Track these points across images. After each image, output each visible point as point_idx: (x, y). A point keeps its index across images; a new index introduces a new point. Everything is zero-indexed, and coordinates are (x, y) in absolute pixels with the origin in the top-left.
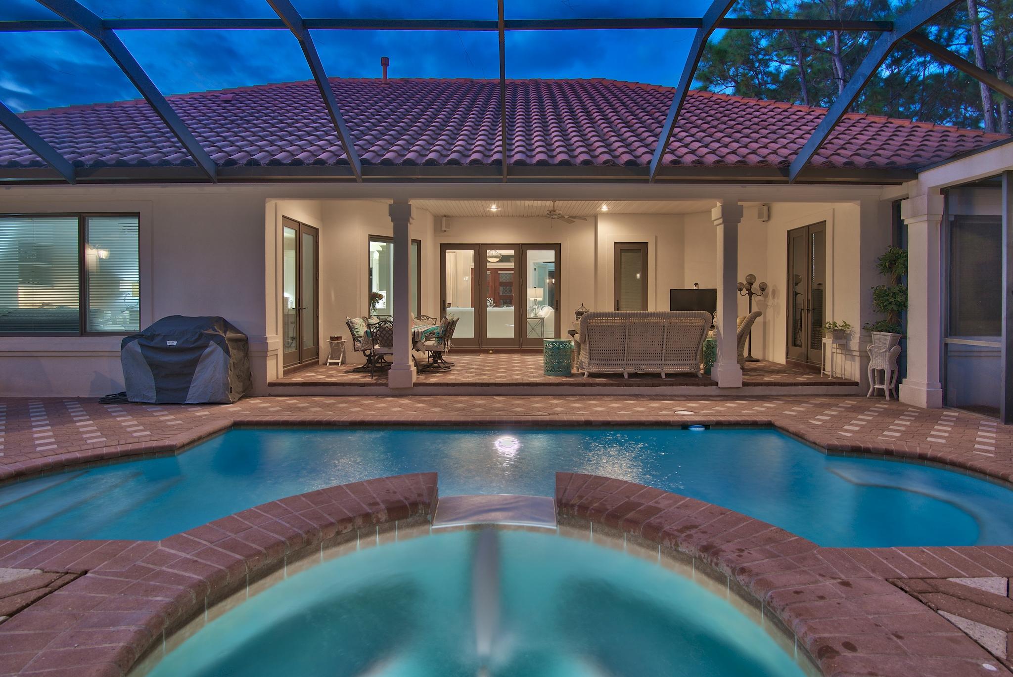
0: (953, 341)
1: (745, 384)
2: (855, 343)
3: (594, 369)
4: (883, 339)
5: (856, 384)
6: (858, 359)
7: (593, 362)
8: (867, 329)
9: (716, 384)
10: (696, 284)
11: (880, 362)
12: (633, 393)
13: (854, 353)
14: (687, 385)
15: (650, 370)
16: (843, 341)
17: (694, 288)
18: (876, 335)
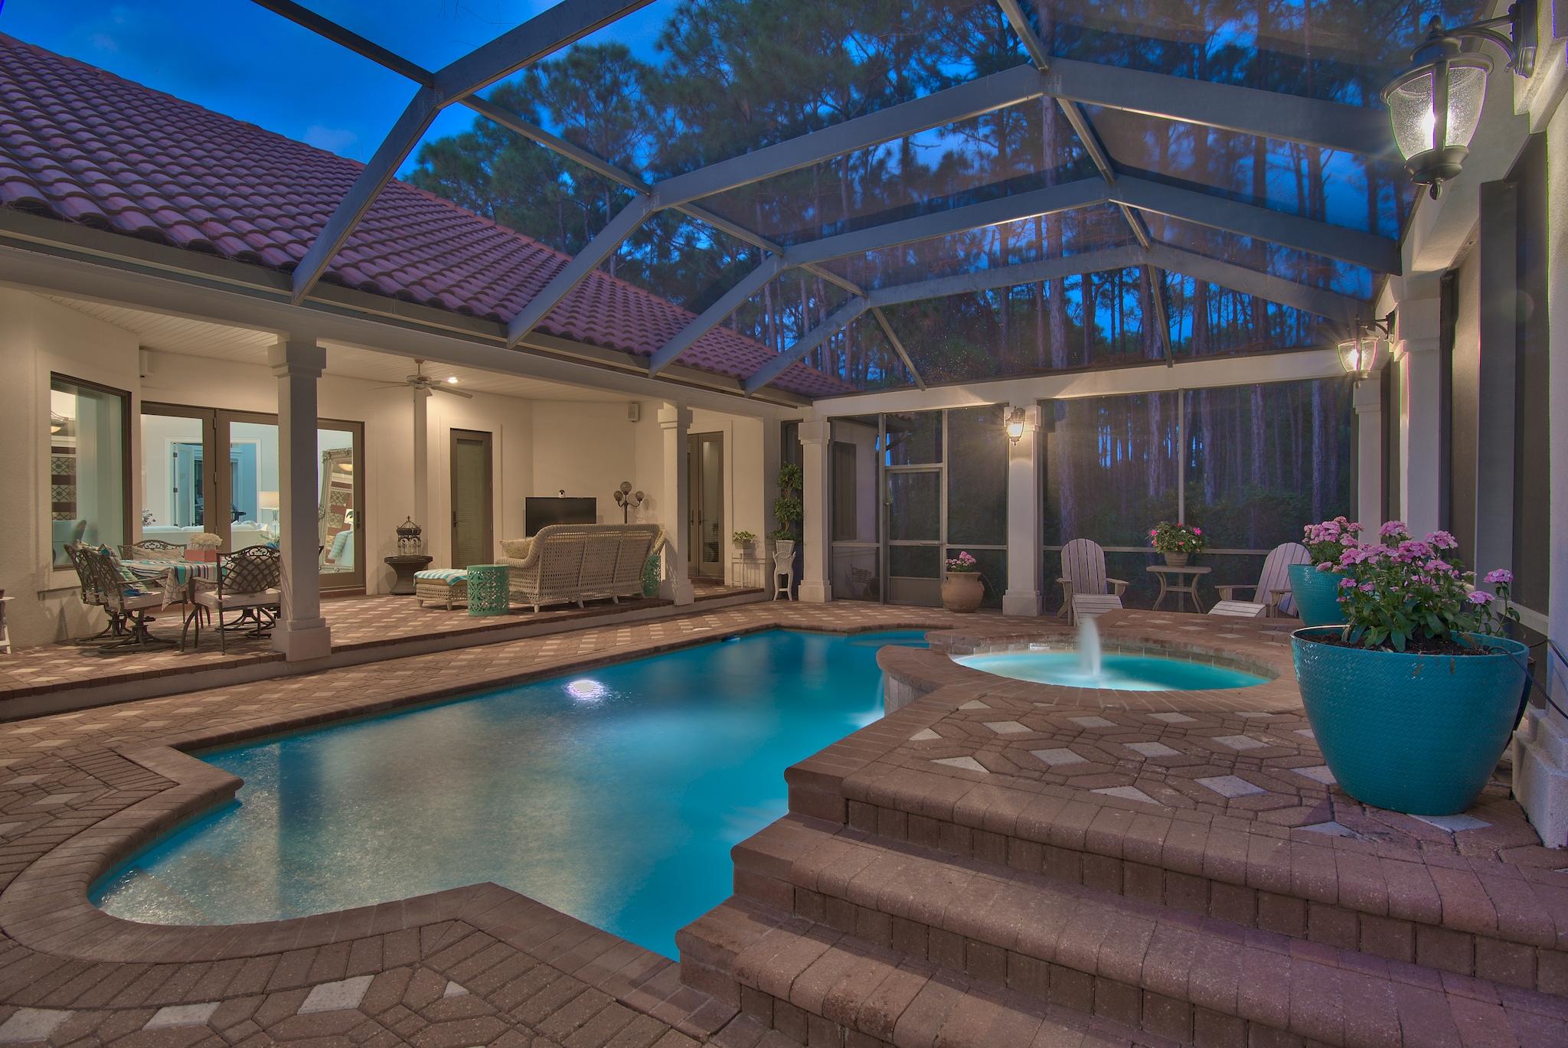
0: (838, 544)
1: (696, 600)
2: (761, 551)
3: (547, 601)
4: (786, 547)
5: (762, 590)
6: (762, 567)
7: (545, 591)
8: (771, 538)
9: (672, 602)
10: (562, 492)
11: (784, 568)
12: (604, 623)
13: (760, 562)
14: (638, 609)
15: (599, 596)
16: (749, 551)
17: (560, 496)
18: (779, 543)
